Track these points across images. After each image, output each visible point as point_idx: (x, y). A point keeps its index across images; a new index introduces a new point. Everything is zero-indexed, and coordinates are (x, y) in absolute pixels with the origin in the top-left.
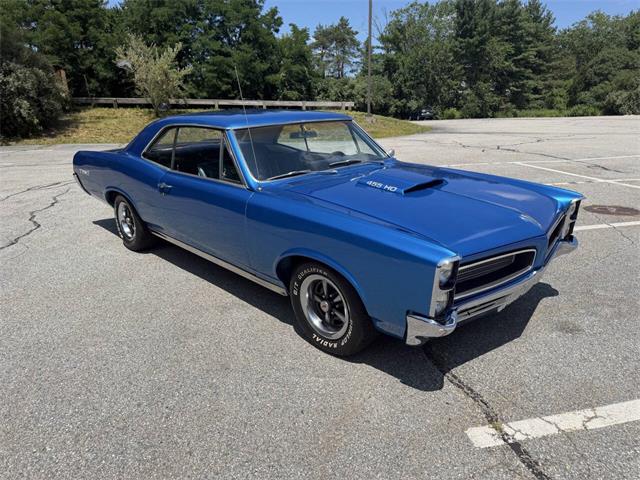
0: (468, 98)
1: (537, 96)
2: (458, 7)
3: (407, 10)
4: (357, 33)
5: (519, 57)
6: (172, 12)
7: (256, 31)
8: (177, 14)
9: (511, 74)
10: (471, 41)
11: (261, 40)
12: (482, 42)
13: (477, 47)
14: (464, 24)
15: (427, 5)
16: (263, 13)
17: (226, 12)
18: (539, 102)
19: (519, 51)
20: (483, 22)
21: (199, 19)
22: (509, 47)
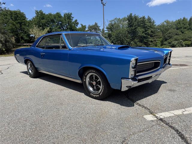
0: (132, 44)
1: (152, 43)
2: (128, 19)
3: (114, 20)
4: (100, 27)
5: (146, 32)
6: (46, 21)
7: (71, 26)
8: (48, 21)
9: (144, 37)
10: (132, 28)
11: (72, 28)
12: (135, 28)
13: (134, 30)
14: (130, 23)
15: (119, 18)
16: (73, 21)
17: (62, 21)
18: (153, 45)
19: (146, 31)
20: (135, 23)
21: (55, 23)
22: (143, 30)
